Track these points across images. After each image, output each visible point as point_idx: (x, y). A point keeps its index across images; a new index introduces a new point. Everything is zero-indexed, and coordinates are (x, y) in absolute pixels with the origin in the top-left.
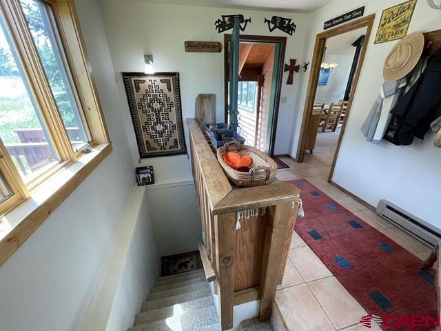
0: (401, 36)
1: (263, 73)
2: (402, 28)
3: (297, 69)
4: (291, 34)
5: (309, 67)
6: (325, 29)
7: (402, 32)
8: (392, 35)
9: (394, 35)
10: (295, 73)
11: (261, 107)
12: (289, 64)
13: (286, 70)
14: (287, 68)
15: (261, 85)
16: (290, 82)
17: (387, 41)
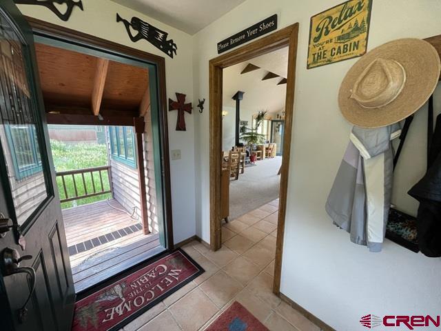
0: (356, 52)
1: (141, 115)
2: (356, 40)
3: (189, 108)
4: (171, 56)
5: (206, 105)
6: (219, 52)
7: (356, 45)
8: (339, 52)
9: (342, 52)
10: (186, 114)
11: (145, 163)
12: (175, 99)
13: (171, 109)
14: (173, 106)
15: (140, 130)
16: (181, 126)
17: (330, 62)
